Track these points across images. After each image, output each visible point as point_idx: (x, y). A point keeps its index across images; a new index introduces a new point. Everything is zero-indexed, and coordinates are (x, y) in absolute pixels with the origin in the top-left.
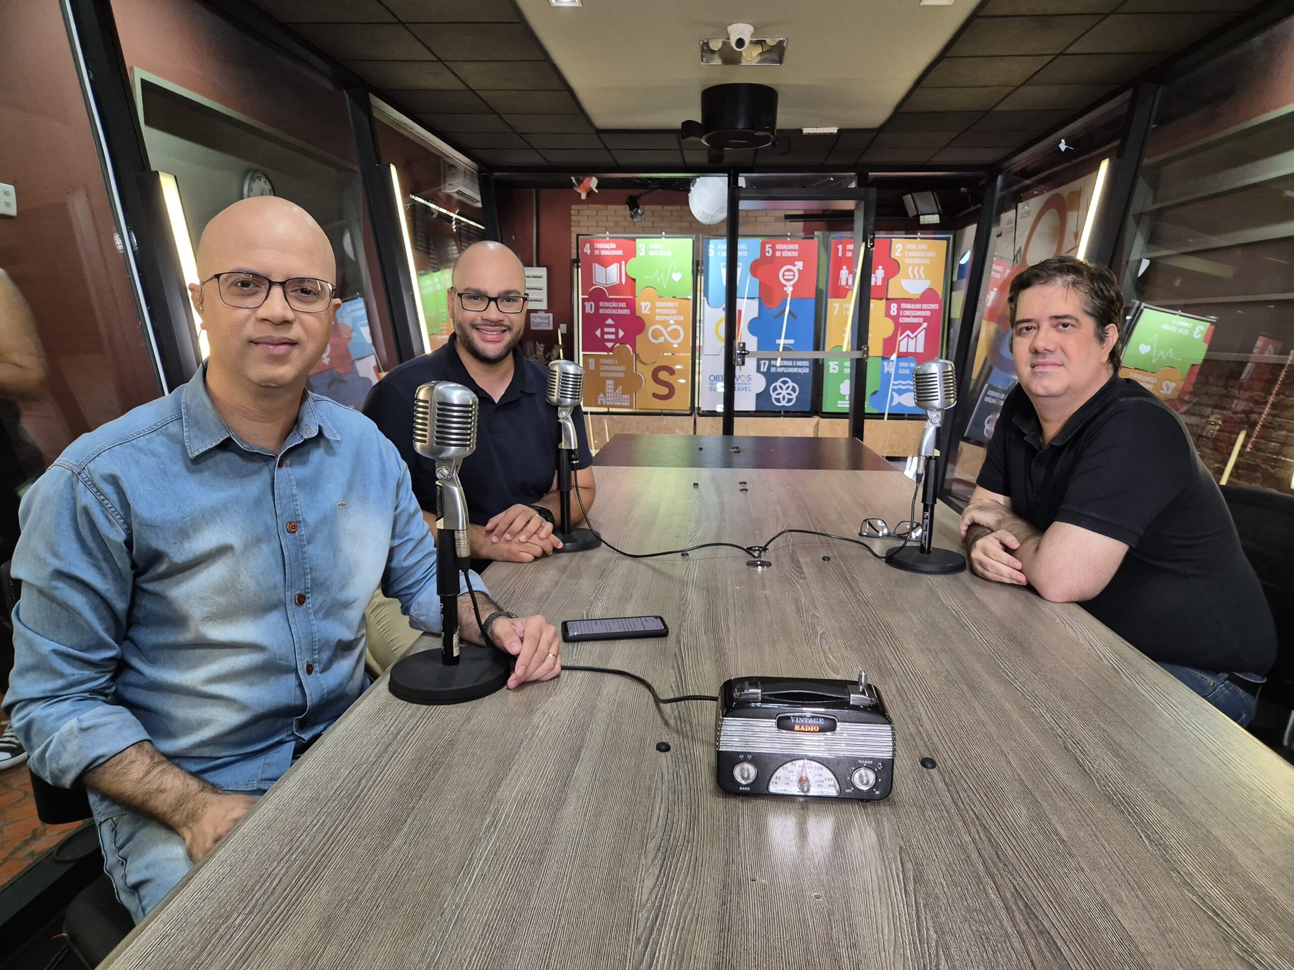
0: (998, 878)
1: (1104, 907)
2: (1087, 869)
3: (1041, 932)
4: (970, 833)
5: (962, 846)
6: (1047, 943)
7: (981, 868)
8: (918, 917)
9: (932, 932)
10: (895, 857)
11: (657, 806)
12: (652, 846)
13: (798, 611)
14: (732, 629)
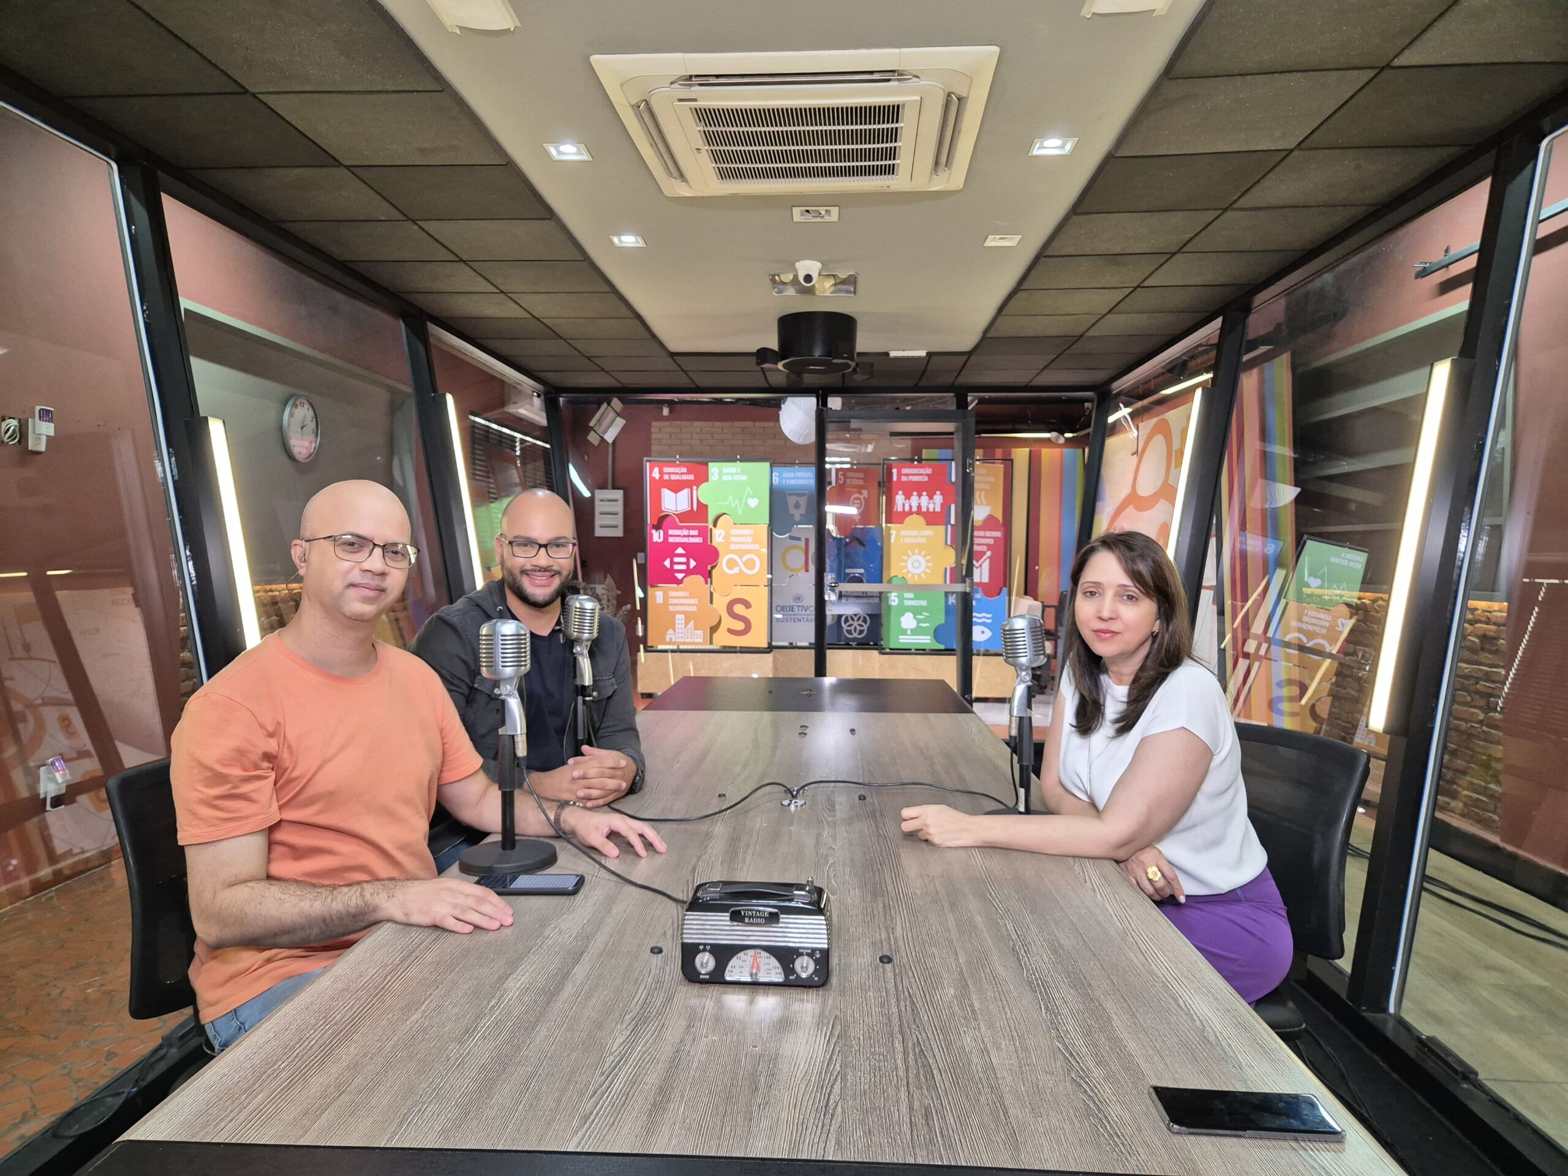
1: (984, 1052)
3: (924, 1066)
4: (898, 1005)
5: (888, 1015)
6: (925, 1073)
10: (829, 1022)
11: (640, 991)
12: (628, 1017)
13: (817, 844)
14: (748, 860)
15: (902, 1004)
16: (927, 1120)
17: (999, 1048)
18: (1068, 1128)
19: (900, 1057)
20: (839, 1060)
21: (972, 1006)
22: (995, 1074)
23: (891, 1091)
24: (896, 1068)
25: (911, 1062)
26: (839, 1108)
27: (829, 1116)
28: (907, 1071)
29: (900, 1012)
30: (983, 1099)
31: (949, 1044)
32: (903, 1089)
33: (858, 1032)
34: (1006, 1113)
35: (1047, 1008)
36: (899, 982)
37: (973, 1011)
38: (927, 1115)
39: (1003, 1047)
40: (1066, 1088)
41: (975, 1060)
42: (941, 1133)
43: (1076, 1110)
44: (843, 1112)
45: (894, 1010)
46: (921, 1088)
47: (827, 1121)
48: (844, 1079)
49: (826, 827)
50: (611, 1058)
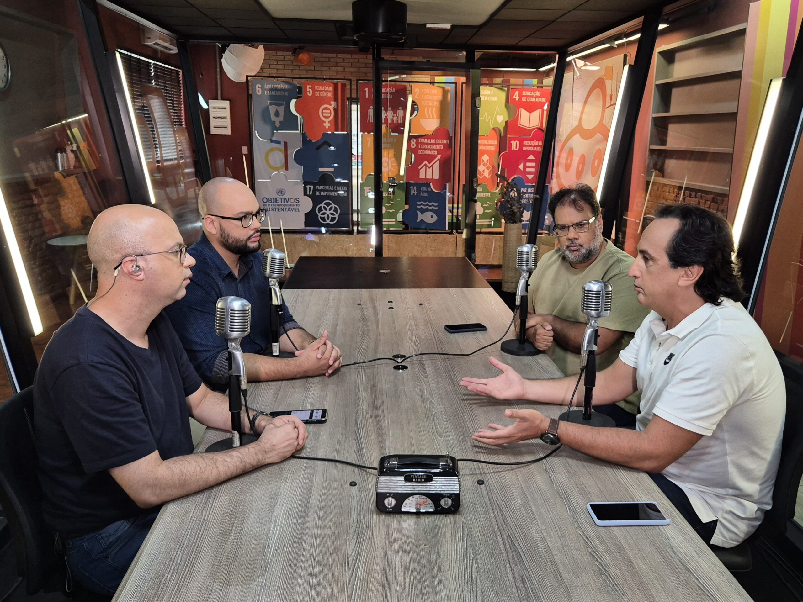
0: (503, 532)
1: (543, 539)
2: (540, 524)
3: (515, 551)
4: (494, 513)
5: (490, 520)
6: (517, 555)
7: (496, 528)
8: (467, 549)
9: (472, 555)
10: (460, 526)
11: (353, 513)
12: (351, 531)
13: (423, 399)
14: (386, 413)
15: (496, 512)
16: (523, 584)
18: (592, 583)
19: (501, 545)
20: (471, 550)
21: (532, 510)
22: (552, 553)
23: (502, 568)
24: (502, 553)
25: (509, 549)
26: (478, 580)
27: (474, 586)
28: (507, 554)
29: (495, 516)
30: (548, 569)
31: (525, 536)
32: (508, 566)
33: (476, 532)
34: (561, 576)
35: (570, 509)
36: (491, 497)
37: (533, 513)
38: (523, 580)
39: (552, 535)
41: (540, 545)
45: (492, 516)
46: (517, 565)
48: (477, 563)
49: (424, 386)
50: (351, 558)
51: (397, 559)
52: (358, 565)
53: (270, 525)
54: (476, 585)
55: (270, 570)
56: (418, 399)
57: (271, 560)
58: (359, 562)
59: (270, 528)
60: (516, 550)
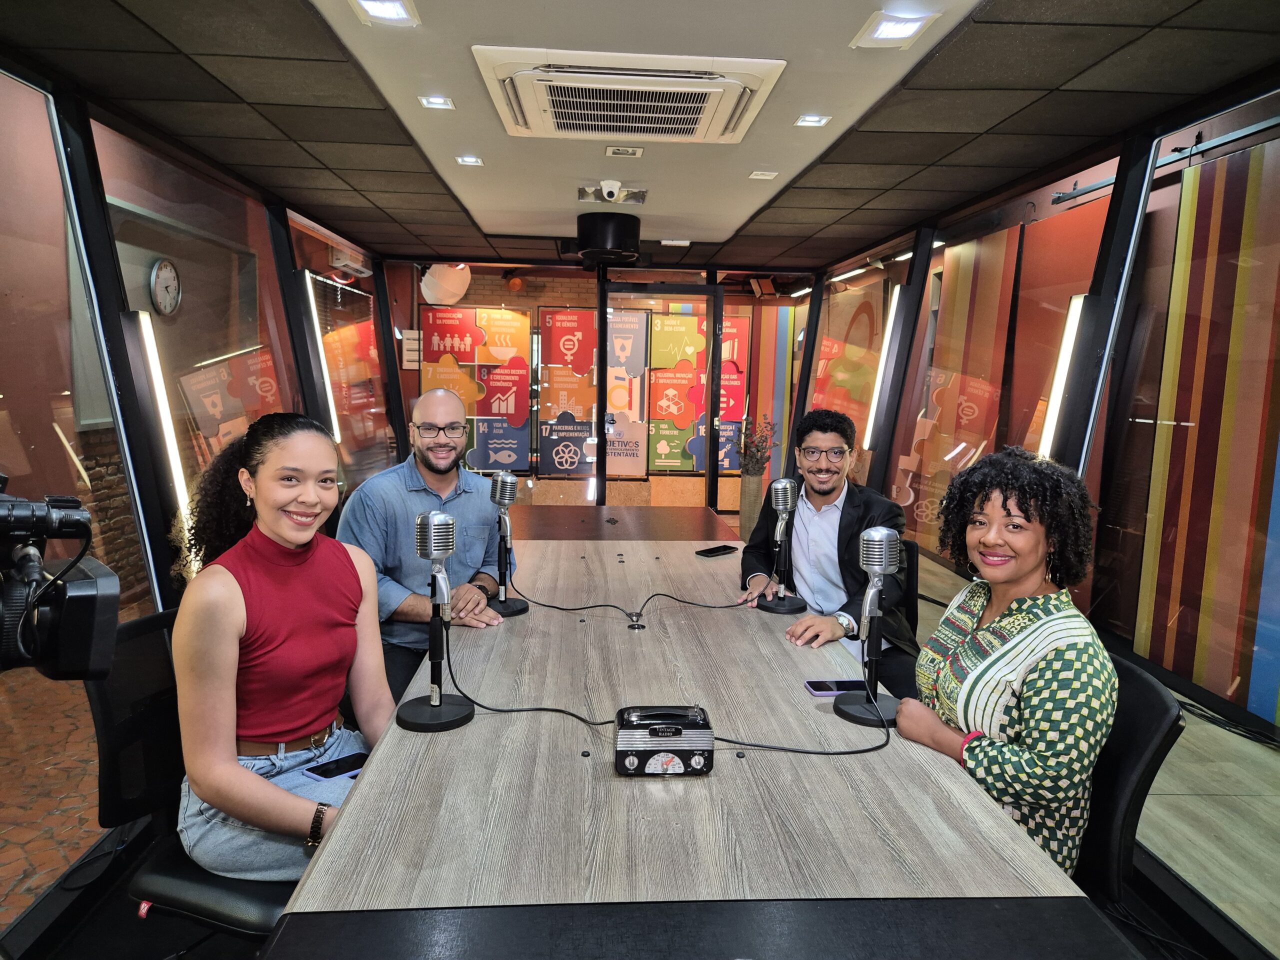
0: (771, 811)
1: (821, 819)
2: (816, 804)
3: (787, 832)
4: (759, 790)
5: (754, 797)
6: (789, 837)
7: (762, 807)
8: (728, 830)
9: (734, 836)
10: (718, 803)
11: (587, 786)
12: (586, 806)
13: (665, 661)
14: (621, 678)
15: (761, 788)
16: (799, 870)
17: (829, 817)
18: (884, 870)
19: (770, 826)
20: (733, 832)
21: (805, 788)
22: (832, 836)
23: (772, 851)
24: (770, 834)
25: (779, 831)
26: (744, 864)
27: (739, 870)
28: (778, 836)
29: (761, 794)
30: (829, 853)
31: (799, 817)
32: (779, 849)
33: (739, 811)
34: (845, 862)
35: (852, 787)
36: (754, 771)
37: (807, 791)
38: (798, 866)
39: (832, 816)
40: (876, 843)
41: (817, 826)
42: (810, 877)
43: (886, 857)
44: (747, 867)
45: (757, 793)
46: (790, 848)
47: (740, 874)
48: (741, 845)
49: (666, 648)
50: (587, 836)
51: (644, 838)
52: (596, 844)
53: (488, 798)
54: (741, 870)
55: (490, 847)
56: (659, 661)
57: (491, 837)
58: (597, 841)
59: (488, 800)
60: (789, 832)
